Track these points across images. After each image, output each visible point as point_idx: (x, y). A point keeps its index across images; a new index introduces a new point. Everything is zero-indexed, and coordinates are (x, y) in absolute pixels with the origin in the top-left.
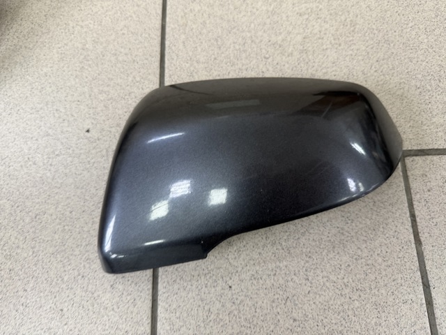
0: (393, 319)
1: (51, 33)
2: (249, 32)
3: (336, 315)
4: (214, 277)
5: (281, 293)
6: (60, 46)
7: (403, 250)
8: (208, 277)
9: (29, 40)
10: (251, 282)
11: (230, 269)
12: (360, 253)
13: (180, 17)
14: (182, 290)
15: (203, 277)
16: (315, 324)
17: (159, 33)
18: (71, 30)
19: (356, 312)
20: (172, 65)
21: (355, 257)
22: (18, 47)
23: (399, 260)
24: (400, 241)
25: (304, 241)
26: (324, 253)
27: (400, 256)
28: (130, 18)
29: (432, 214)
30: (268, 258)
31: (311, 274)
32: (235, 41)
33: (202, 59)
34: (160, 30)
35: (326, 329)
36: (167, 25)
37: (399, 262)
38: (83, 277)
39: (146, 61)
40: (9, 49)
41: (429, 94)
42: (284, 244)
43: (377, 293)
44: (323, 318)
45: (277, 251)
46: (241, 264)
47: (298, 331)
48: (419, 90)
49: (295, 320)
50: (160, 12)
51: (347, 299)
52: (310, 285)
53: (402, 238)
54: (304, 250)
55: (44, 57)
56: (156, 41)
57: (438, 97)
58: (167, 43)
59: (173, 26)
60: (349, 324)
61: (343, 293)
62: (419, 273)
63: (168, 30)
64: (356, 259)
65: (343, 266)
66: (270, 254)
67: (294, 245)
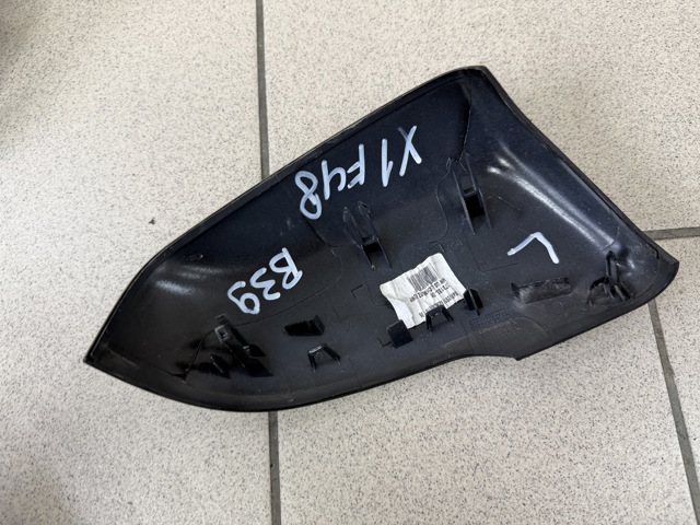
0: (636, 489)
1: (81, 68)
2: (396, 55)
3: (551, 487)
4: (364, 440)
5: (467, 458)
6: (97, 87)
7: (646, 384)
8: (355, 440)
9: (47, 79)
10: (420, 443)
11: (388, 425)
12: (582, 392)
13: (286, 36)
14: (315, 461)
15: (346, 441)
16: (521, 502)
17: (254, 62)
18: (114, 61)
19: (581, 482)
20: (279, 112)
21: (575, 398)
22: (30, 91)
23: (641, 399)
24: (641, 371)
25: (497, 377)
26: (528, 395)
27: (642, 393)
28: (206, 40)
29: (687, 328)
30: (444, 407)
31: (511, 427)
32: (375, 71)
33: (325, 102)
34: (256, 57)
35: (538, 508)
36: (266, 49)
37: (641, 403)
38: (160, 450)
39: (236, 108)
40: (16, 95)
41: (675, 143)
42: (467, 383)
43: (610, 451)
44: (531, 493)
45: (457, 395)
46: (404, 418)
47: (495, 513)
48: (659, 139)
49: (489, 498)
50: (253, 28)
51: (567, 462)
52: (509, 443)
53: (644, 366)
54: (498, 392)
55: (73, 106)
56: (250, 75)
57: (688, 148)
58: (268, 77)
59: (275, 50)
60: (570, 499)
61: (560, 453)
62: (671, 418)
63: (267, 56)
64: (576, 401)
65: (557, 414)
66: (448, 400)
67: (483, 384)
